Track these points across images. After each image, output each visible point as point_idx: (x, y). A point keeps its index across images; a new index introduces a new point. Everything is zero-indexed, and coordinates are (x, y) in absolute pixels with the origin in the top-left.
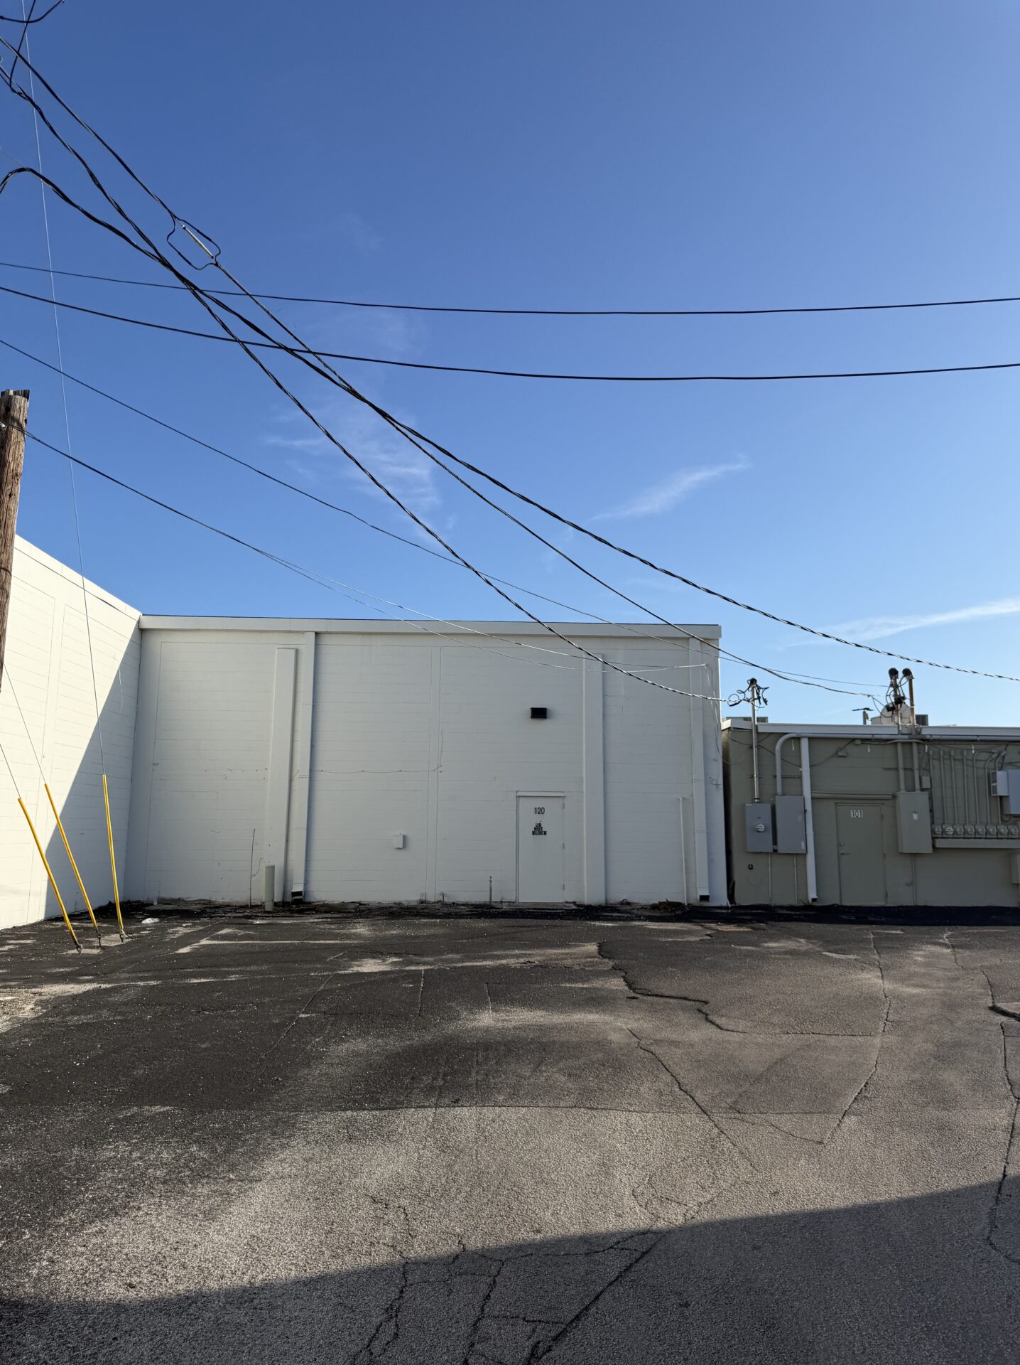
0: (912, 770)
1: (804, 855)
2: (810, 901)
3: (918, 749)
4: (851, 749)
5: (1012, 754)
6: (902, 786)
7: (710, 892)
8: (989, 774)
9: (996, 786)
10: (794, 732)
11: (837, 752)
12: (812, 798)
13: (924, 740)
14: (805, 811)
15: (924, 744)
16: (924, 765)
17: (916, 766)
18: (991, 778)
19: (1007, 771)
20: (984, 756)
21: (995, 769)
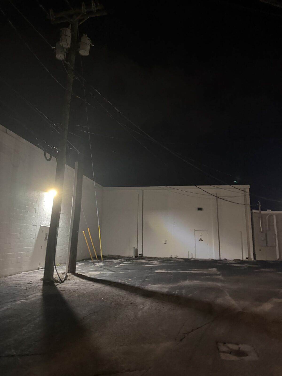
1: (275, 247)
2: (277, 259)
7: (249, 257)
12: (277, 231)
14: (275, 235)
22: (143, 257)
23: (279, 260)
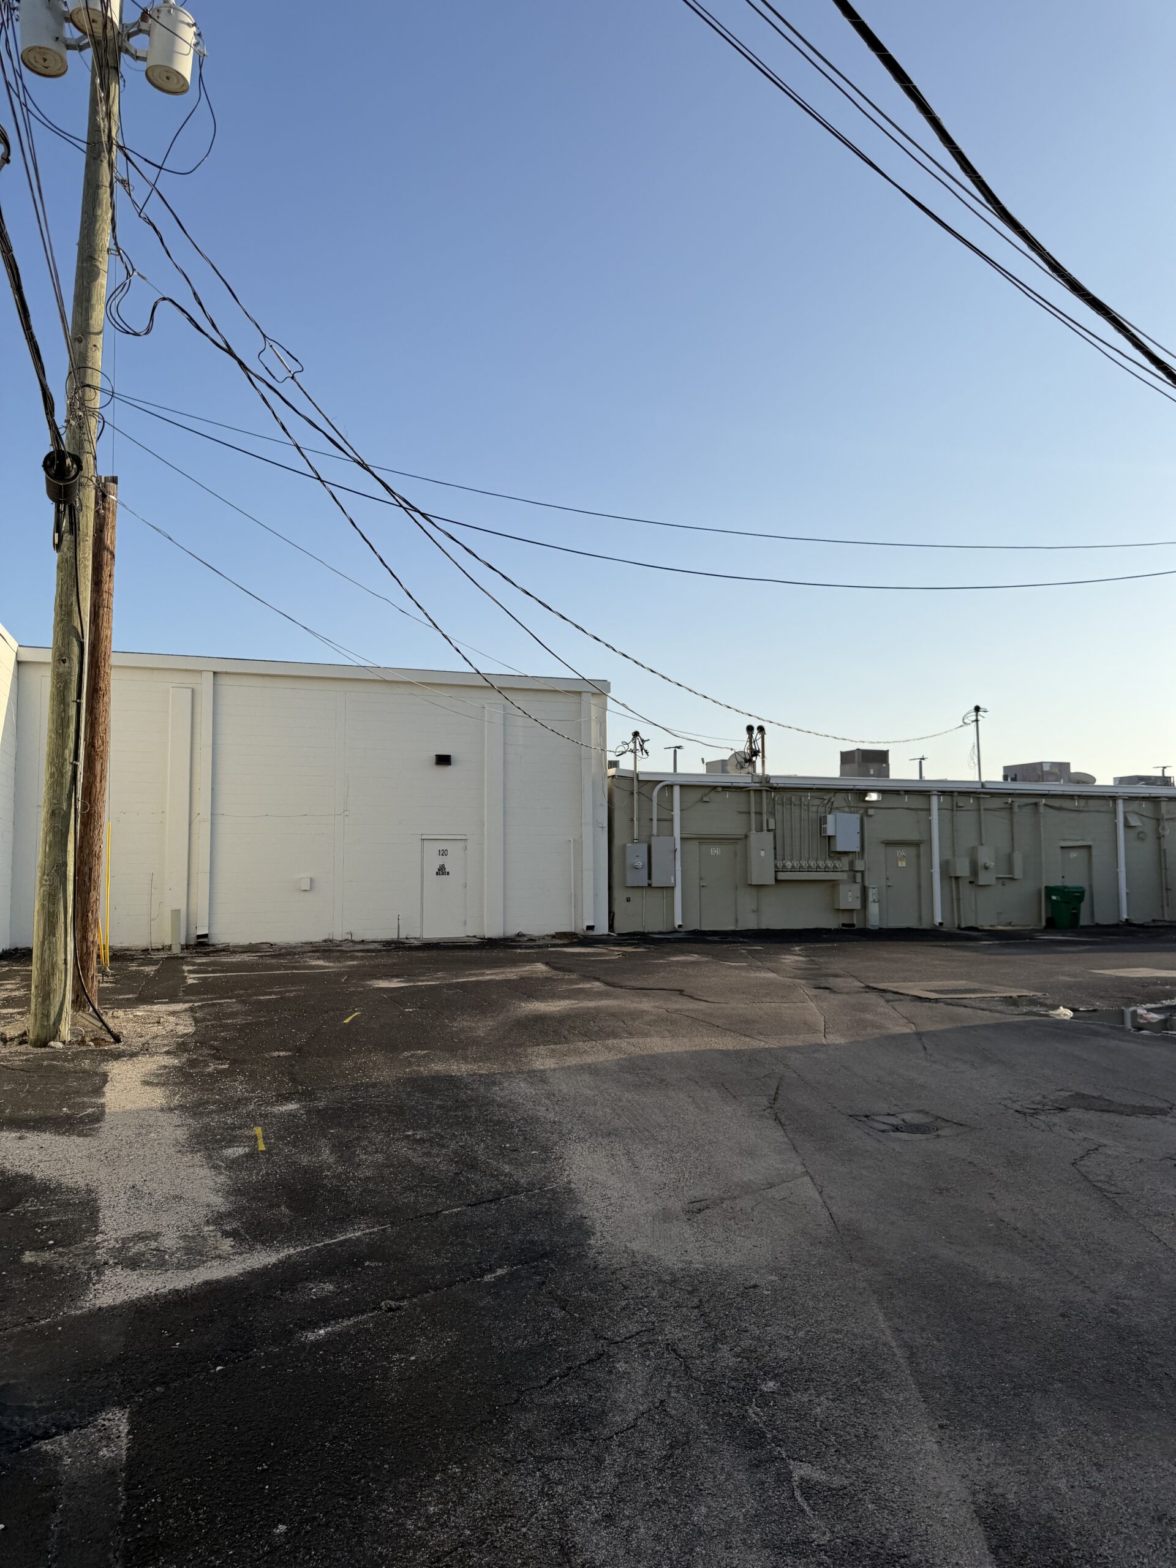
0: (761, 814)
1: (673, 888)
2: (676, 927)
3: (767, 795)
4: (713, 795)
5: (839, 800)
6: (753, 827)
7: (594, 922)
8: (820, 820)
9: (826, 828)
10: (669, 780)
11: (702, 798)
12: (681, 838)
13: (771, 788)
14: (675, 851)
15: (771, 792)
16: (770, 810)
17: (765, 810)
18: (823, 821)
19: (836, 815)
20: (817, 802)
21: (825, 813)
22: (213, 945)
23: (680, 929)
